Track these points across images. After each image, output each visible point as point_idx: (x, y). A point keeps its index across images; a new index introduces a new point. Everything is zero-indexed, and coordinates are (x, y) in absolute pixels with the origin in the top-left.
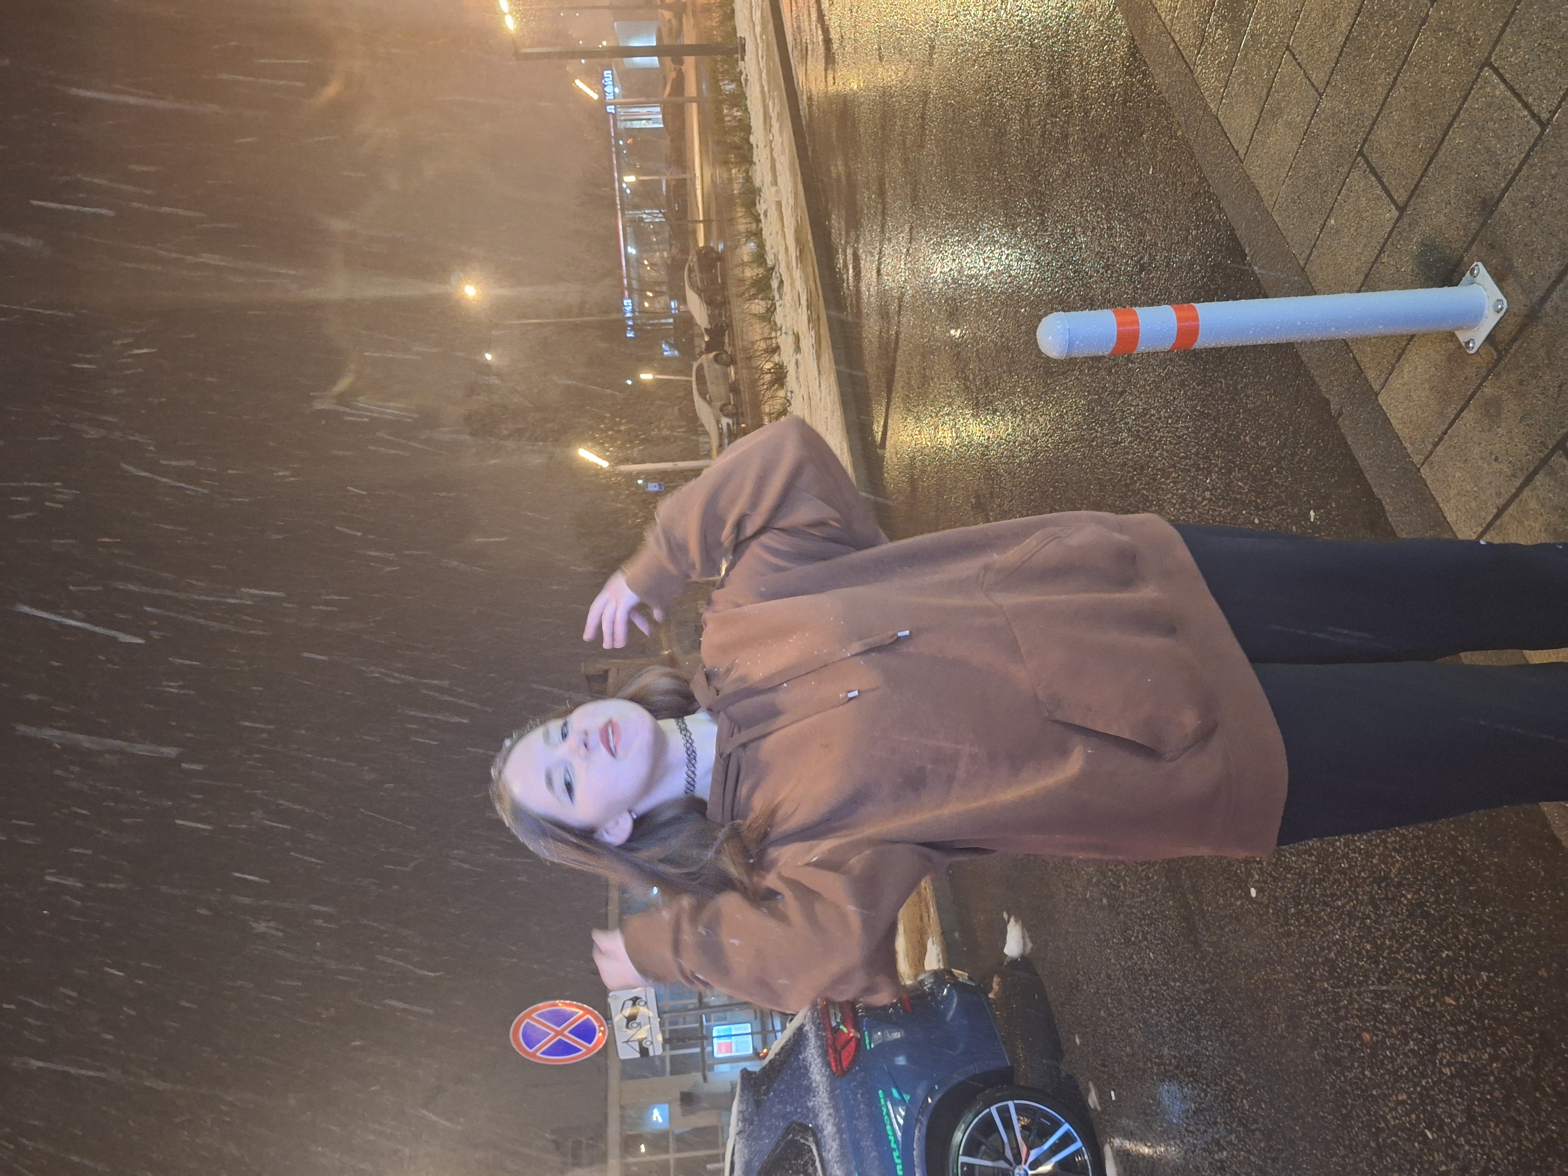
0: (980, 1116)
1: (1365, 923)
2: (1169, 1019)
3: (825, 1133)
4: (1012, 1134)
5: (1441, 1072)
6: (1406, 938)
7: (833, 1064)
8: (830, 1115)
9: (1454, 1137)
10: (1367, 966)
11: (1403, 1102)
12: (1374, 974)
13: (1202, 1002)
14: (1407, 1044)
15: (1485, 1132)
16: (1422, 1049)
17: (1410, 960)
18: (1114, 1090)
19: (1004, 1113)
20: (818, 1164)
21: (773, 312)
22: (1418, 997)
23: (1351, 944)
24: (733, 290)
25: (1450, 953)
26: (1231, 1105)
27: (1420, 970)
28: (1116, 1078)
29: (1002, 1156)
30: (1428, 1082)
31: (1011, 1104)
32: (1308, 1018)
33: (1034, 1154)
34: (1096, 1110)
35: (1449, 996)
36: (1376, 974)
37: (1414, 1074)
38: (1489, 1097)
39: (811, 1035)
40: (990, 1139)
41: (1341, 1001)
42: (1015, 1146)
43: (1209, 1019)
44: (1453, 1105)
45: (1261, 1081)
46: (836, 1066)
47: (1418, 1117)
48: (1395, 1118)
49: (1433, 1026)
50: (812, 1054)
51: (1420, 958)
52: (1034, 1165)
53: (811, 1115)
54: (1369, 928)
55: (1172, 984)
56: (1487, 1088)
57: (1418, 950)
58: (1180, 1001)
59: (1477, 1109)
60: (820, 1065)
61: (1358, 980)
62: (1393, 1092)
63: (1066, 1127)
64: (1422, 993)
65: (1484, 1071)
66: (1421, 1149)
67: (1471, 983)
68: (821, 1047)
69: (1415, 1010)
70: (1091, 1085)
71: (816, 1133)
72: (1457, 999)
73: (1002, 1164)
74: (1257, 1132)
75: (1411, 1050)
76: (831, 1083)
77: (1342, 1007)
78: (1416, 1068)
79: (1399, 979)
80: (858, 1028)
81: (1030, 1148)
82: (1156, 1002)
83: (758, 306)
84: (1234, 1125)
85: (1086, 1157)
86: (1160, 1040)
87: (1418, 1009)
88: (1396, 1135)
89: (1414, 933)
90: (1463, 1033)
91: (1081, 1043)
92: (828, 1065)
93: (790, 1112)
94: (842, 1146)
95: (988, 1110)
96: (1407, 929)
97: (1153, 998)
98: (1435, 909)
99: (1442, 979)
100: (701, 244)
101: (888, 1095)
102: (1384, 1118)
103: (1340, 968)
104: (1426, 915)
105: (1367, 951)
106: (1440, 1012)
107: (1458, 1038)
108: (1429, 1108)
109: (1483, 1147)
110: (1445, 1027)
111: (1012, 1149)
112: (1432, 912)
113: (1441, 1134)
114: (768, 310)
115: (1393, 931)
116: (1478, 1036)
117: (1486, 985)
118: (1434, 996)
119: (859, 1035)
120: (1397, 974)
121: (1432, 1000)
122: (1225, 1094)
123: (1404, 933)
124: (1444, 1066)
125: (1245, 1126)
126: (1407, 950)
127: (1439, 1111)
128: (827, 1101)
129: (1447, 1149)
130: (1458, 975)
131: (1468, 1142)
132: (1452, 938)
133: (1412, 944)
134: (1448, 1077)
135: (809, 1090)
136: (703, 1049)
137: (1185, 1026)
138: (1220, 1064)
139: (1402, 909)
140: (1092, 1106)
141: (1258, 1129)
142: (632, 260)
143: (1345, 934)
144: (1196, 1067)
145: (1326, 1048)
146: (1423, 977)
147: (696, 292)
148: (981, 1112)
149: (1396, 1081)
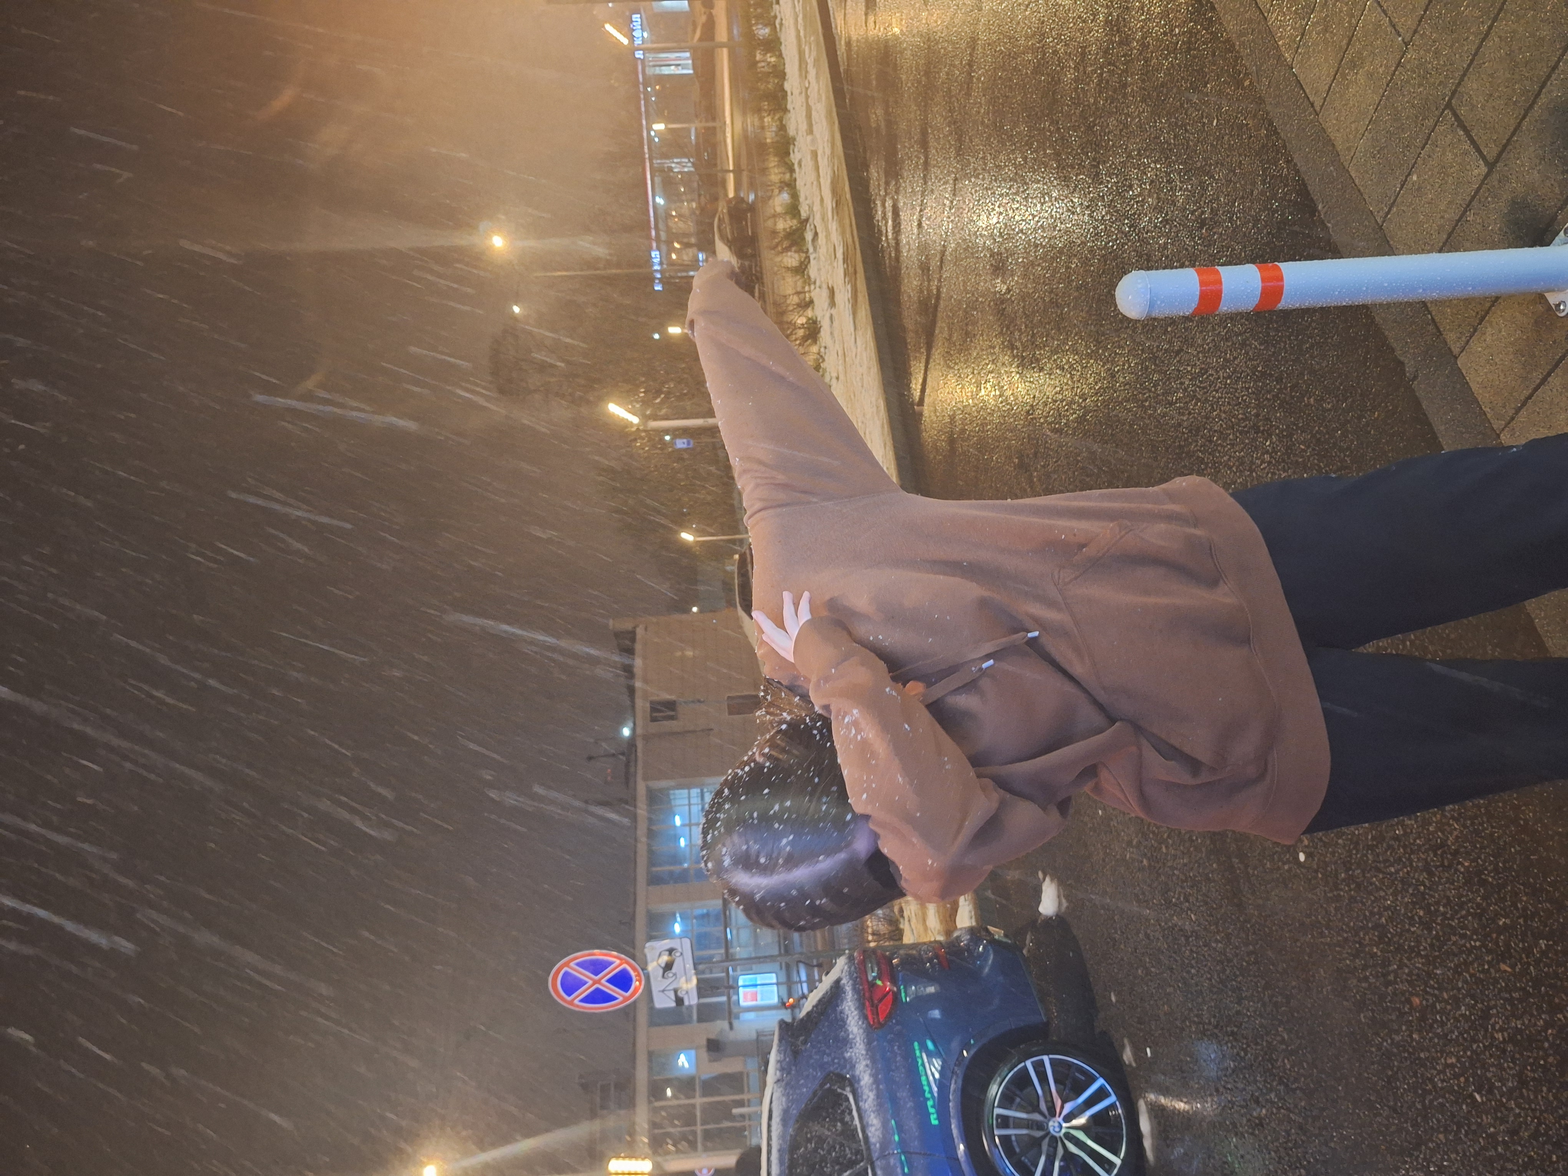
0: (1016, 1069)
1: (1419, 891)
2: (1210, 980)
3: (862, 1083)
4: (1047, 1087)
5: (1493, 1038)
6: (1461, 905)
7: (870, 1017)
8: (867, 1066)
9: (1504, 1100)
10: (1419, 932)
11: (1452, 1066)
12: (1425, 939)
13: (1244, 964)
14: (1459, 1008)
15: (1536, 1097)
16: (1474, 1014)
17: (1465, 927)
18: (1150, 1048)
19: (1039, 1068)
20: (855, 1113)
21: (806, 267)
22: (1472, 963)
23: (1403, 911)
24: (764, 243)
25: (1508, 921)
26: (1272, 1065)
27: (1475, 937)
28: (1153, 1035)
29: (1036, 1109)
30: (1478, 1046)
31: (1046, 1059)
32: (1355, 981)
33: (1068, 1107)
34: (1130, 1065)
35: (1505, 963)
36: (1429, 940)
37: (1463, 1038)
38: (1542, 1062)
39: (848, 989)
40: (1025, 1092)
41: (1389, 965)
42: (1049, 1099)
43: (1251, 981)
44: (1505, 1070)
45: (1303, 1042)
46: (874, 1019)
47: (1467, 1080)
48: (1443, 1081)
49: (1487, 992)
50: (849, 1007)
51: (1476, 925)
52: (1068, 1118)
53: (848, 1066)
54: (1423, 894)
55: (1214, 945)
56: (1541, 1053)
57: (1473, 918)
58: (1221, 962)
59: (1529, 1074)
60: (856, 1018)
61: (1409, 946)
62: (1442, 1056)
63: (1100, 1082)
64: (1476, 959)
65: (1539, 1037)
66: (1469, 1112)
67: (1528, 952)
68: (858, 1000)
69: (1468, 976)
70: (1126, 1041)
71: (853, 1083)
72: (1513, 967)
73: (1037, 1117)
74: (1298, 1092)
75: (1461, 1015)
76: (867, 1035)
77: (1392, 971)
78: (1466, 1032)
79: (1453, 944)
80: (894, 981)
81: (1064, 1102)
82: (1197, 963)
83: (792, 259)
84: (1275, 1084)
85: (1120, 1111)
86: (1200, 1000)
87: (1471, 976)
88: (1444, 1097)
89: (1470, 901)
90: (1517, 999)
91: (1117, 1001)
92: (865, 1017)
93: (827, 1063)
94: (878, 1096)
95: (1022, 1064)
96: (1462, 896)
97: (1194, 958)
98: (1493, 877)
99: (1499, 947)
100: (731, 194)
101: (924, 1047)
102: (1431, 1080)
103: (1390, 932)
104: (1483, 883)
105: (1420, 917)
106: (1495, 977)
107: (1512, 1005)
108: (1479, 1072)
109: (1533, 1110)
110: (1499, 993)
111: (1046, 1102)
112: (1490, 880)
113: (1491, 1097)
114: (801, 263)
115: (1448, 898)
116: (1534, 1003)
117: (1543, 953)
118: (1489, 962)
119: (895, 989)
120: (1450, 940)
121: (1486, 967)
122: (1266, 1054)
123: (1459, 899)
124: (1497, 1032)
125: (1287, 1086)
126: (1462, 917)
127: (1489, 1075)
128: (864, 1052)
129: (1495, 1113)
130: (1515, 944)
131: (1518, 1106)
132: (1511, 906)
133: (1468, 911)
134: (1500, 1043)
135: (845, 1042)
136: (729, 998)
137: (1226, 987)
138: (1261, 1026)
139: (1458, 876)
140: (1127, 1062)
141: (1301, 1089)
142: (661, 212)
143: (1397, 899)
144: (1236, 1026)
145: (1373, 1011)
146: (1478, 944)
147: (726, 245)
148: (1016, 1066)
149: (1445, 1045)
